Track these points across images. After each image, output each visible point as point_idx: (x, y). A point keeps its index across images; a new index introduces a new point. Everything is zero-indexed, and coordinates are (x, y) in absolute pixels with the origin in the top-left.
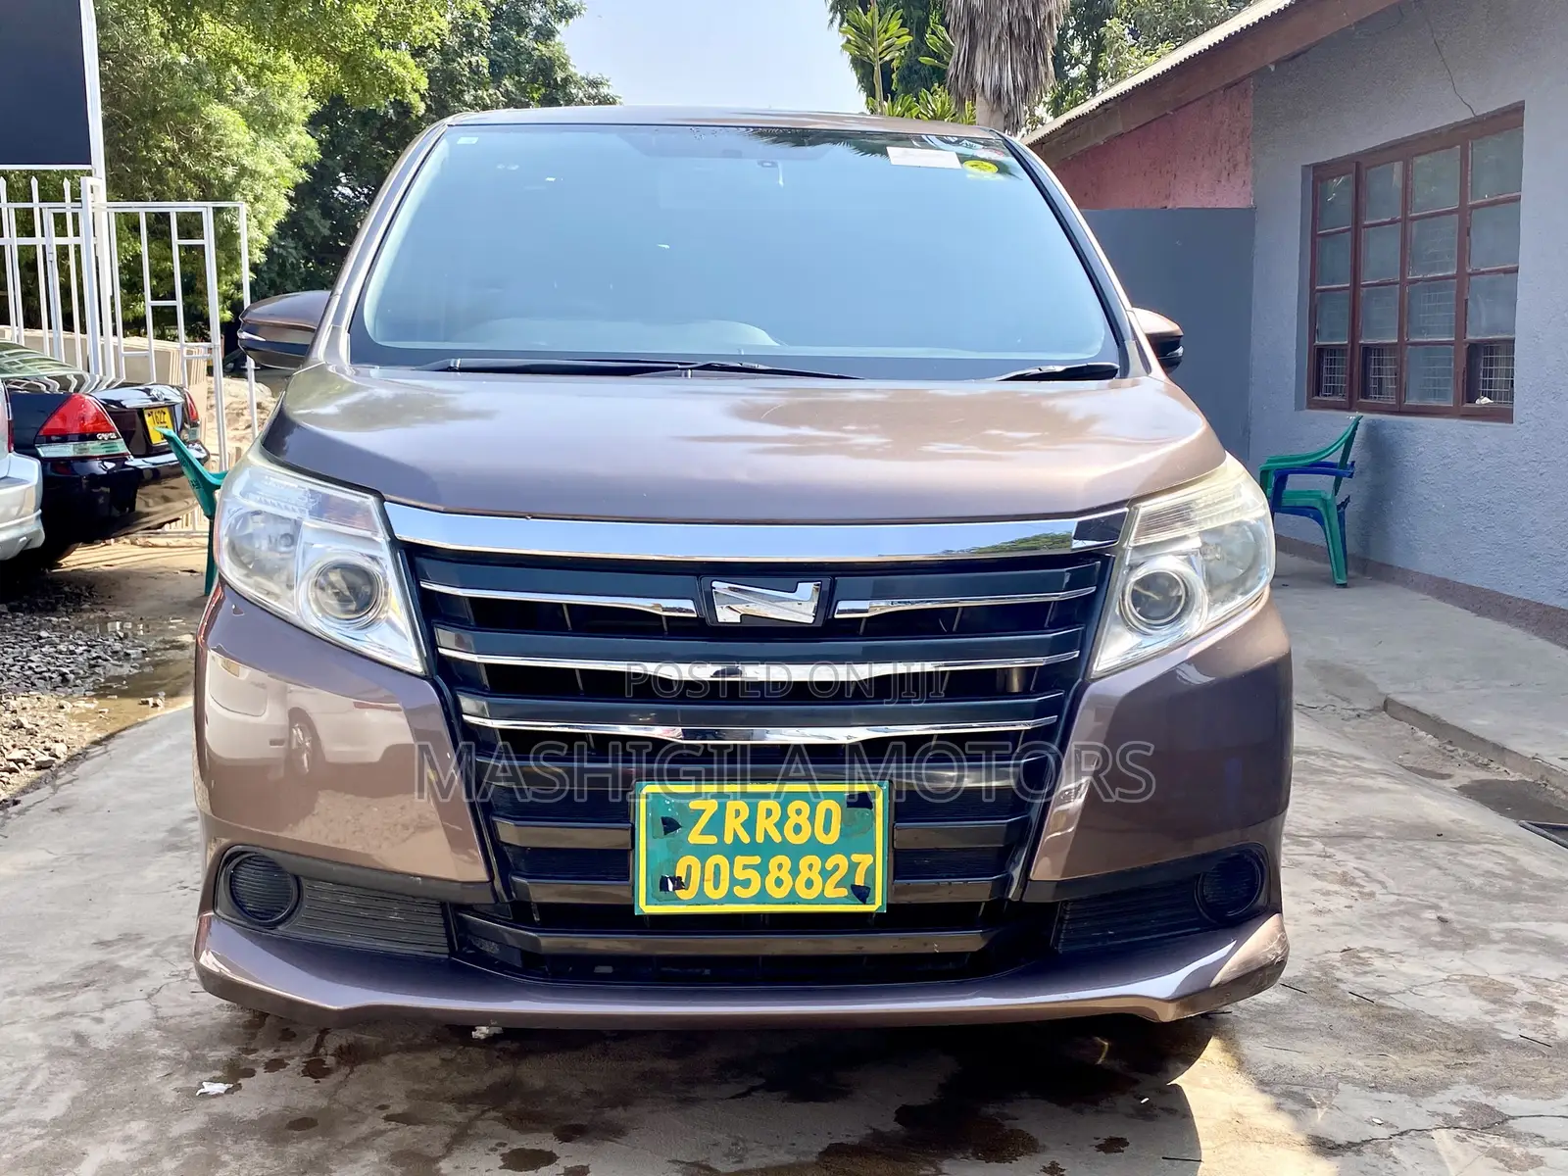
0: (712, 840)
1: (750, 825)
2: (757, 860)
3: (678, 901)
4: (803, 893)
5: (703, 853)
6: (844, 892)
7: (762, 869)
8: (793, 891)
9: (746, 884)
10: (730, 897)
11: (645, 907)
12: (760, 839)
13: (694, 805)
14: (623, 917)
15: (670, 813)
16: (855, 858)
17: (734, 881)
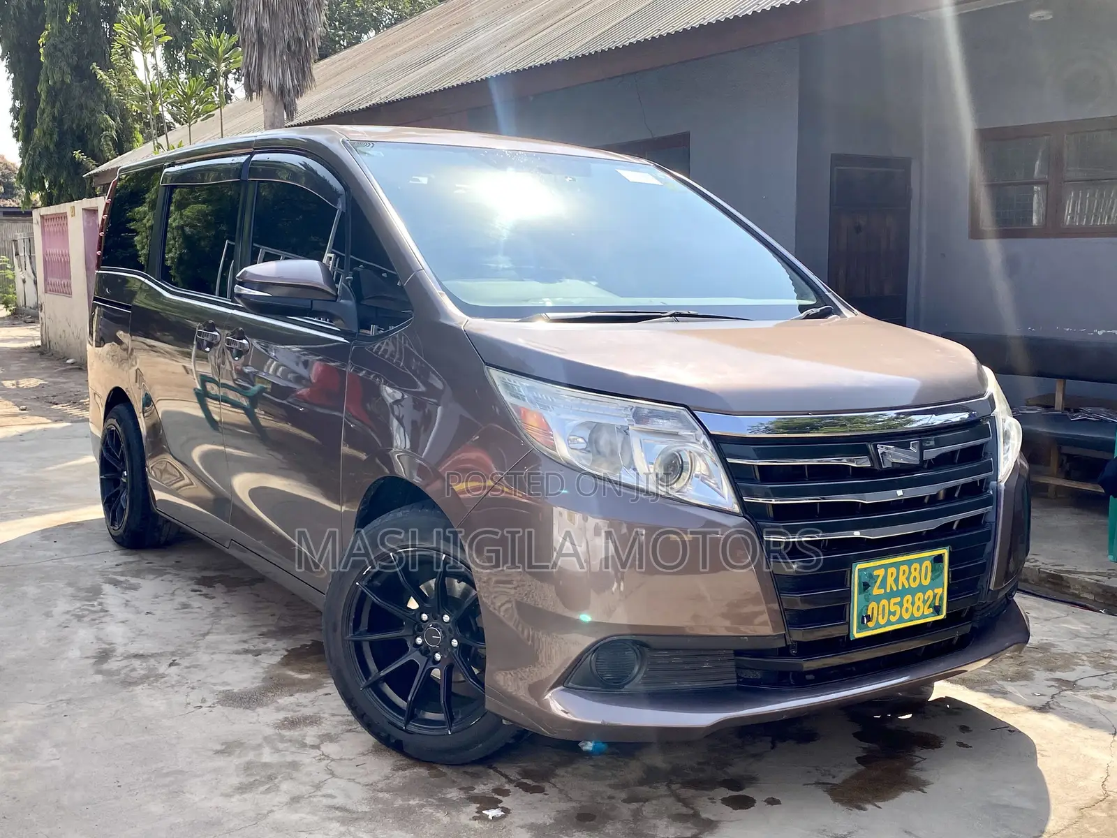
0: (882, 591)
1: (896, 580)
2: (898, 599)
3: (867, 627)
4: (917, 614)
5: (879, 599)
6: (931, 610)
7: (900, 604)
9: (894, 614)
10: (889, 623)
11: (857, 634)
12: (900, 588)
13: (875, 573)
14: (848, 644)
15: (866, 579)
16: (936, 591)
17: (890, 613)
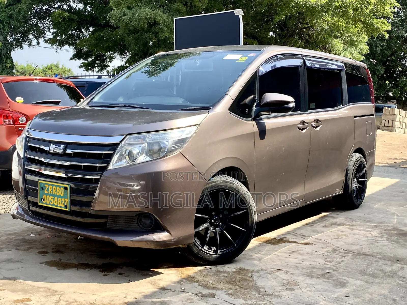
0: (48, 192)
1: (52, 191)
2: (53, 197)
3: (43, 203)
4: (59, 205)
5: (47, 195)
6: (64, 206)
7: (54, 199)
8: (54, 204)
10: (50, 204)
11: (39, 203)
12: (53, 193)
13: (45, 185)
15: (42, 186)
16: (65, 199)
17: (50, 201)
